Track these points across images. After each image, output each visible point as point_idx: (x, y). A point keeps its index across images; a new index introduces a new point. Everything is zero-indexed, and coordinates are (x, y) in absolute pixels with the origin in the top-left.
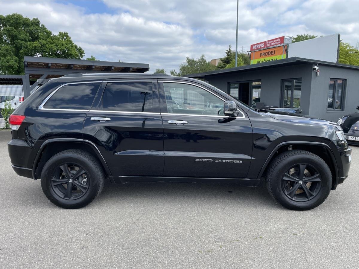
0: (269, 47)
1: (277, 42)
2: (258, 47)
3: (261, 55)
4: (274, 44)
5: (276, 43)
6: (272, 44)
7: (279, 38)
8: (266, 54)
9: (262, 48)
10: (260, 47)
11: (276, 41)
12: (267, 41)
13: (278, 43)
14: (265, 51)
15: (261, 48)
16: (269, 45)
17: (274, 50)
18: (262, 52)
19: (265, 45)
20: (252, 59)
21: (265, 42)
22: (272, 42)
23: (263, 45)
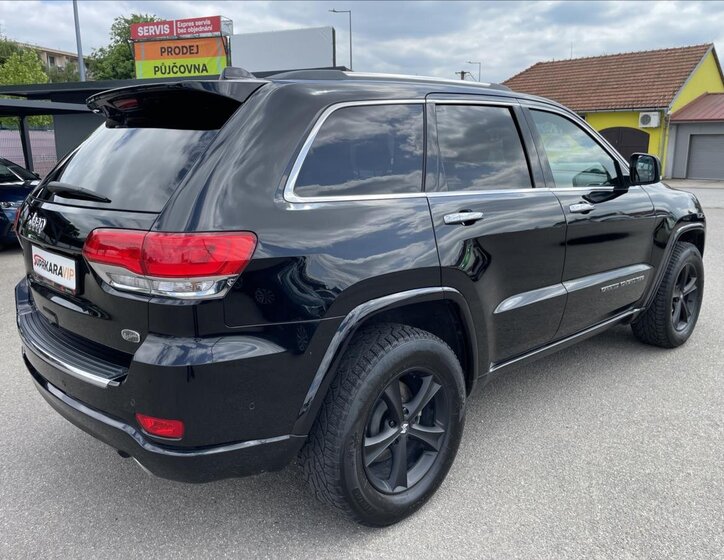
0: (184, 36)
1: (203, 26)
2: (152, 32)
3: (162, 52)
4: (197, 29)
5: (201, 29)
6: (190, 30)
7: (208, 18)
8: (177, 51)
9: (164, 34)
10: (158, 33)
11: (200, 23)
12: (177, 21)
13: (206, 29)
14: (172, 45)
15: (160, 35)
16: (182, 31)
17: (195, 44)
18: (166, 45)
19: (171, 28)
20: (140, 59)
21: (170, 23)
22: (190, 24)
23: (166, 29)
